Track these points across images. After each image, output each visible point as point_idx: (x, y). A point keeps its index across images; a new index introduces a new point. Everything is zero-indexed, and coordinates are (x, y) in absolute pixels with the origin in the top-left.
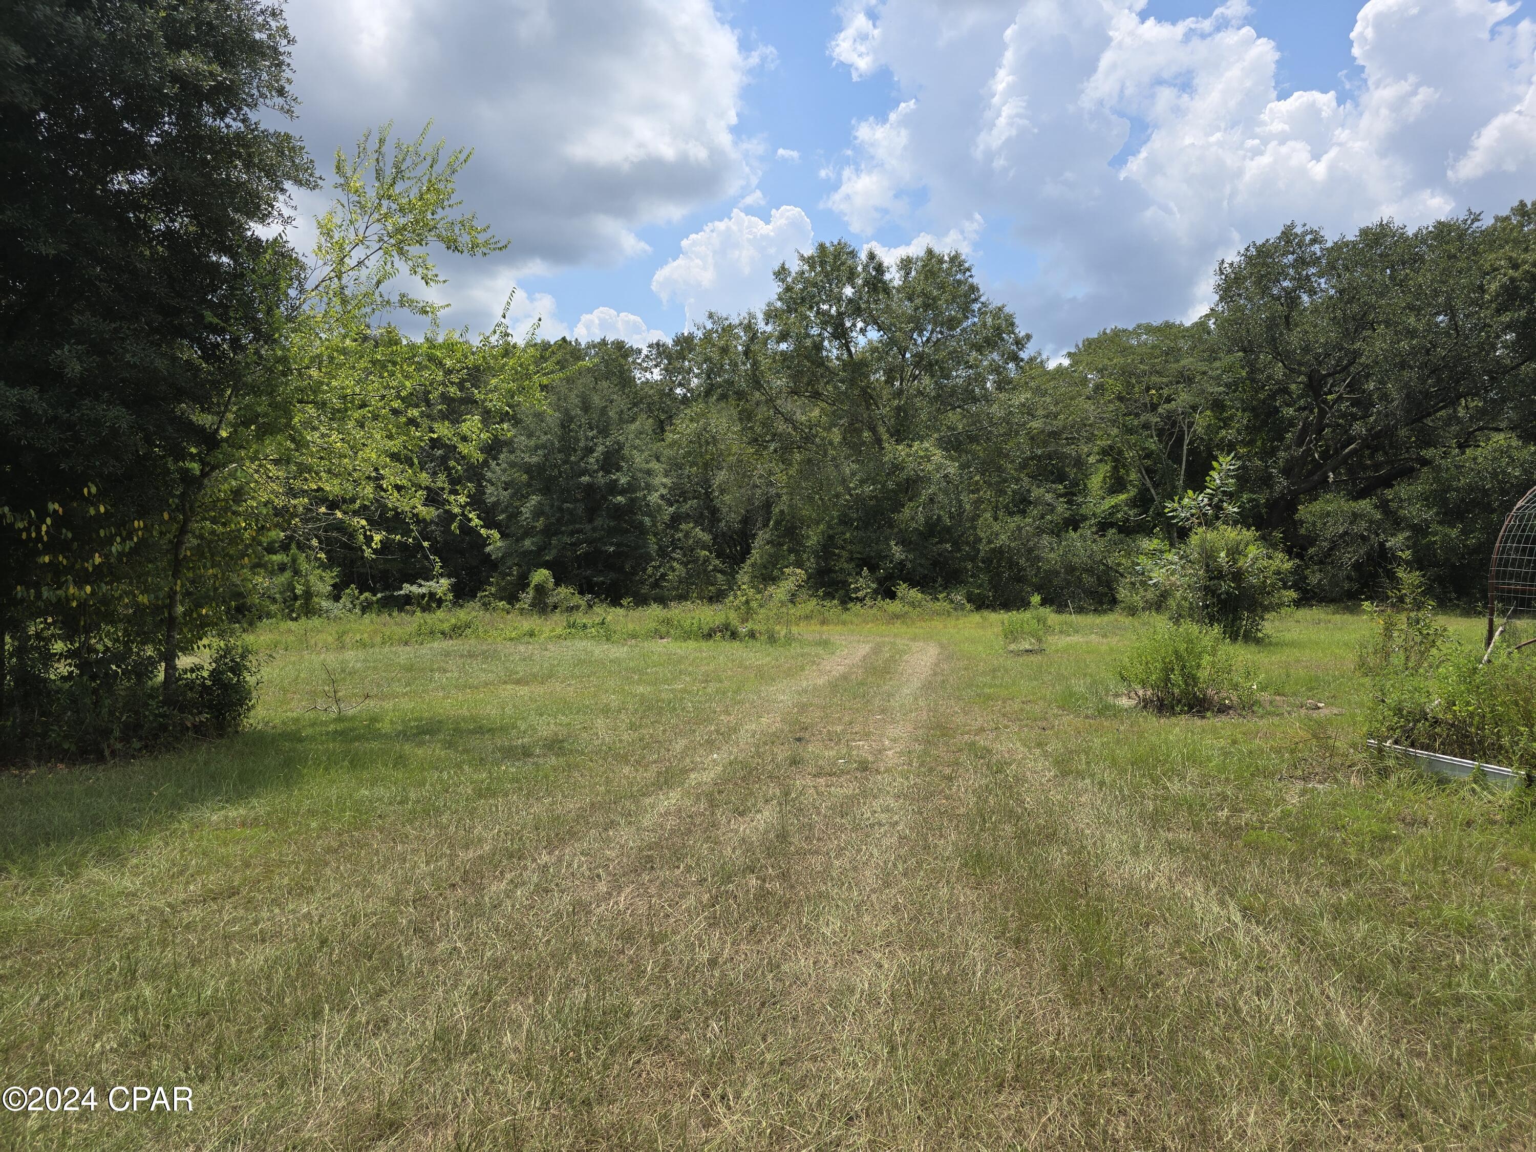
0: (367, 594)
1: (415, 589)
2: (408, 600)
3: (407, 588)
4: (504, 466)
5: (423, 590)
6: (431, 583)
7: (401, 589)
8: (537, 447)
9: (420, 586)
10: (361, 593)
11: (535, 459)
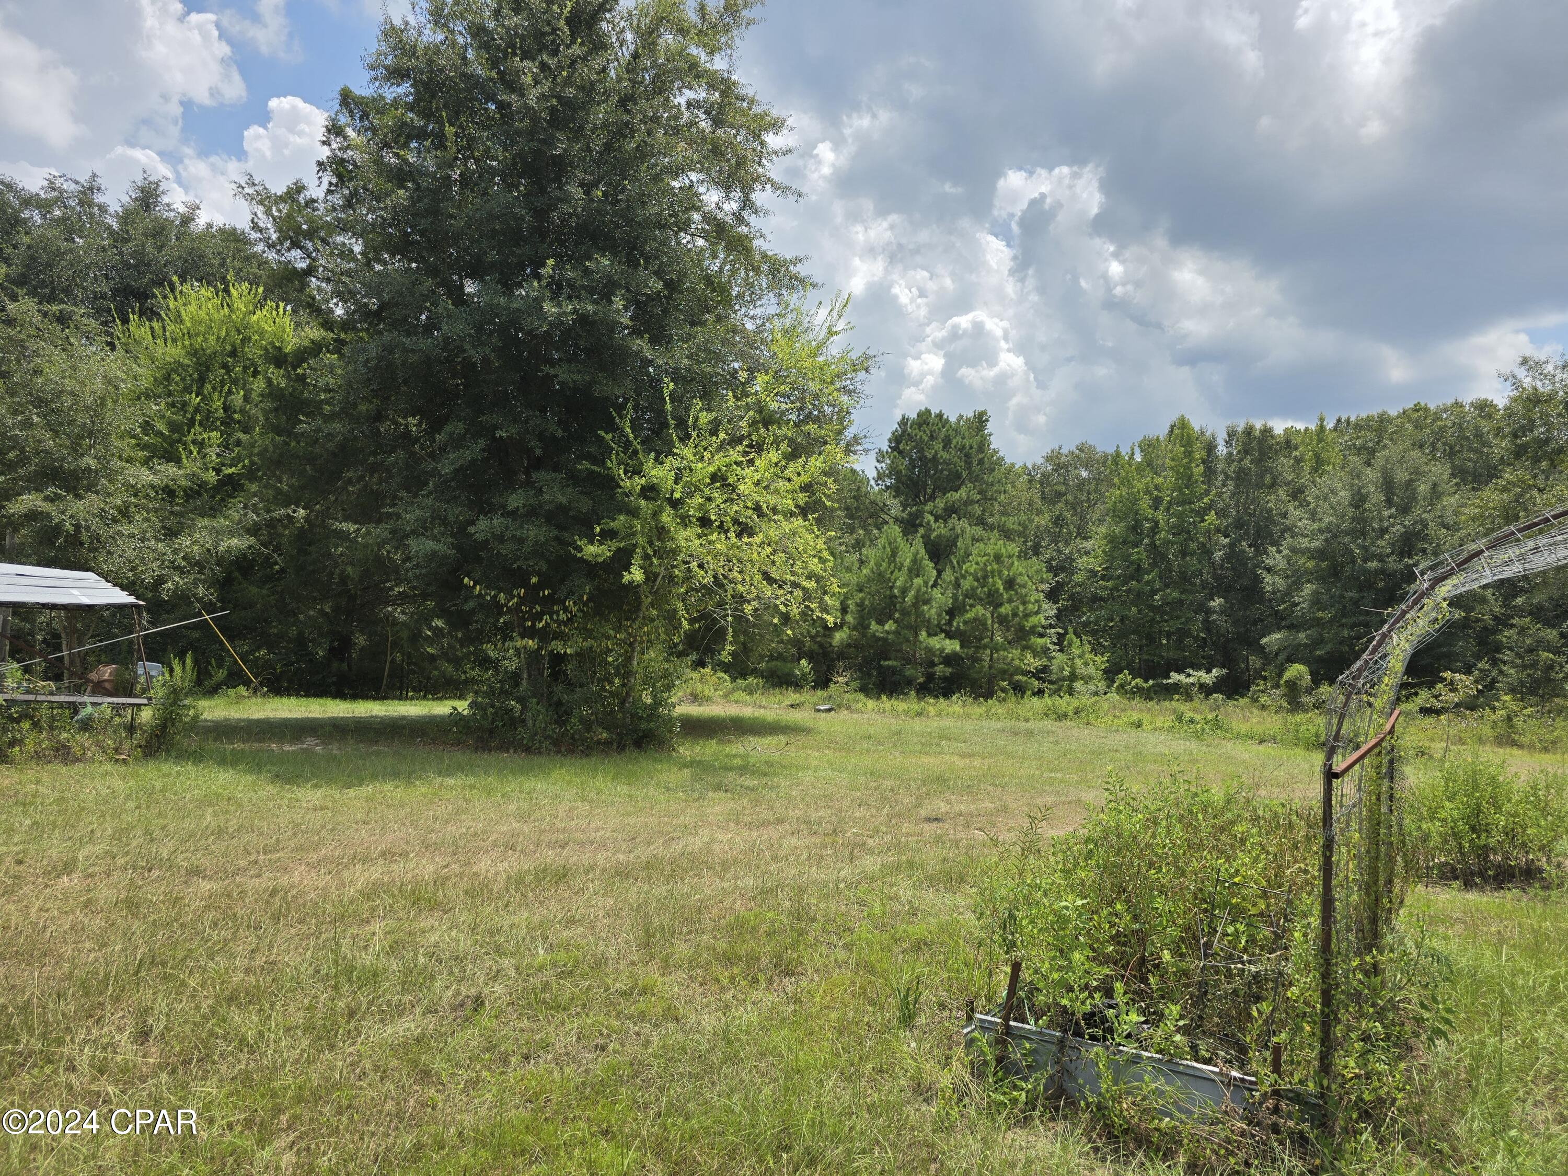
0: (1138, 680)
1: (1182, 678)
2: (1176, 688)
3: (1175, 677)
4: (1286, 552)
5: (1191, 680)
6: (1199, 673)
7: (1169, 678)
8: (1321, 531)
9: (1189, 675)
10: (1133, 678)
11: (1316, 544)
